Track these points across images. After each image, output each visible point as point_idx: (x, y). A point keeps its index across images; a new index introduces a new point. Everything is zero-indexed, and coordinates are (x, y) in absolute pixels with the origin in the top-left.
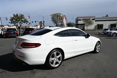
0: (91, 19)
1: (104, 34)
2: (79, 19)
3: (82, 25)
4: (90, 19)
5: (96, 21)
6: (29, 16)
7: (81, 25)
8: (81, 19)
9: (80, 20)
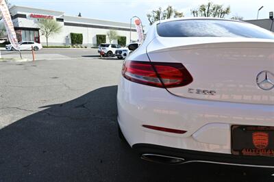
0: (55, 18)
1: (99, 54)
2: (19, 13)
3: (32, 32)
4: (52, 18)
5: (66, 24)
7: (27, 32)
8: (28, 14)
9: (24, 16)
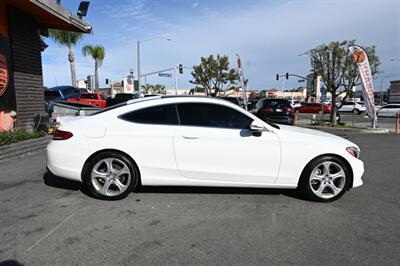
6: (239, 61)
